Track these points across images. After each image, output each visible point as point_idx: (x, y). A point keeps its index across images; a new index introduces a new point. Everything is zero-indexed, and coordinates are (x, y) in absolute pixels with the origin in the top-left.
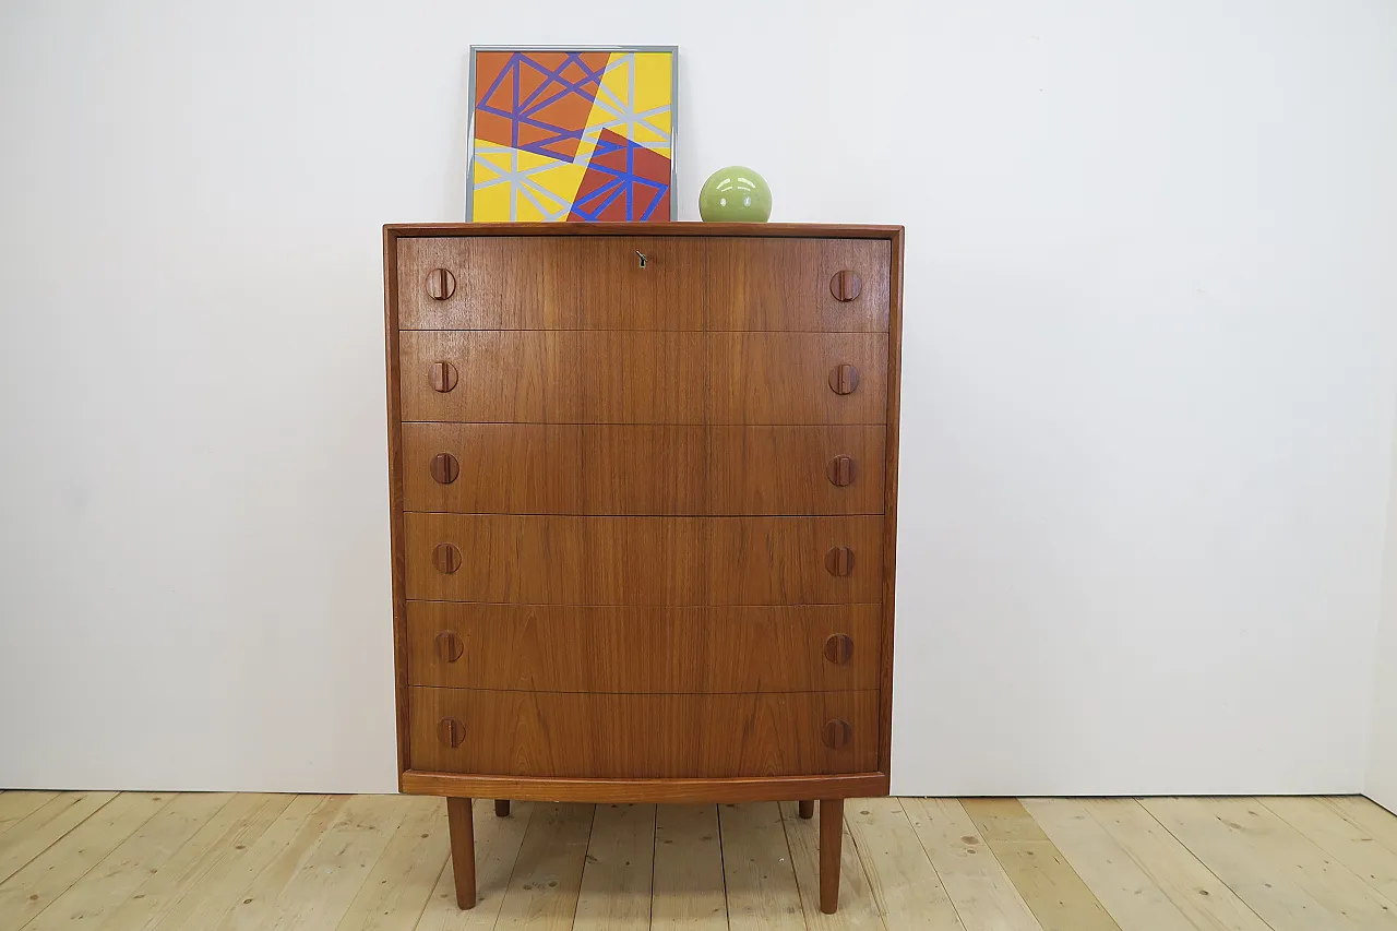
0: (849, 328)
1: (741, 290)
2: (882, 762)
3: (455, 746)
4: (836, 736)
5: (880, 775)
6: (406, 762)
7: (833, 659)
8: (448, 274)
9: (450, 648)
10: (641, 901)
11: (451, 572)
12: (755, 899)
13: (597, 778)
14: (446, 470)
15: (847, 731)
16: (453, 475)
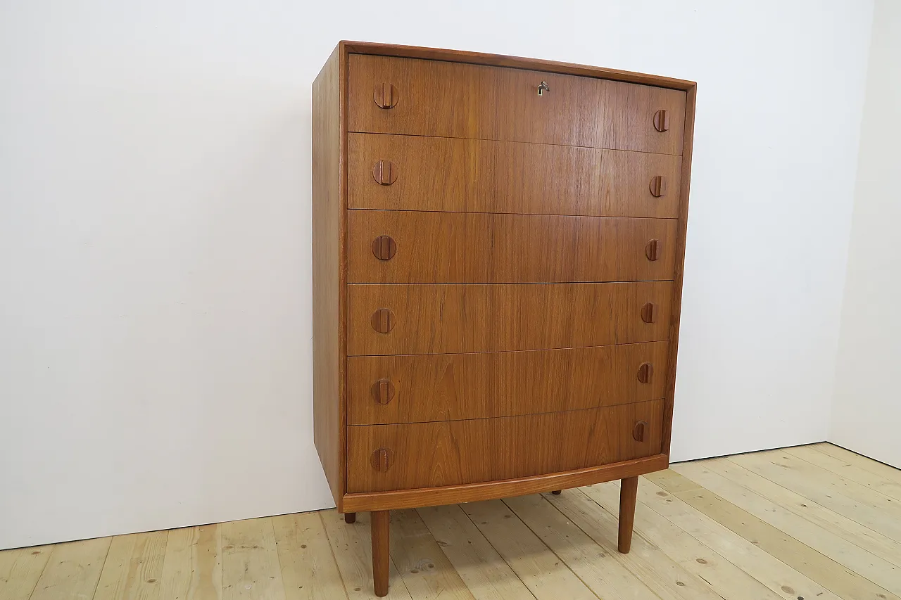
2: (664, 446)
3: (387, 470)
4: (639, 433)
5: (664, 455)
6: (345, 488)
7: (643, 381)
11: (387, 331)
13: (493, 481)
16: (392, 255)
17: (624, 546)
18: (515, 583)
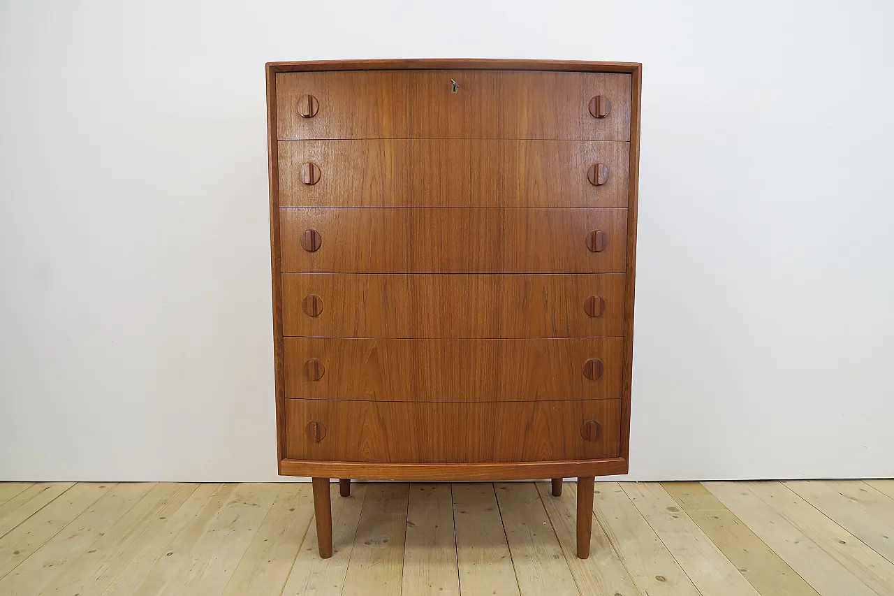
0: (602, 137)
1: (525, 110)
2: (623, 450)
3: (319, 441)
4: (590, 432)
5: (621, 459)
6: (283, 453)
7: (590, 377)
8: (313, 99)
9: (314, 371)
10: (449, 552)
11: (316, 315)
12: (530, 550)
13: (420, 463)
14: (313, 242)
15: (599, 428)
16: (317, 245)
17: (583, 551)
18: (451, 567)
